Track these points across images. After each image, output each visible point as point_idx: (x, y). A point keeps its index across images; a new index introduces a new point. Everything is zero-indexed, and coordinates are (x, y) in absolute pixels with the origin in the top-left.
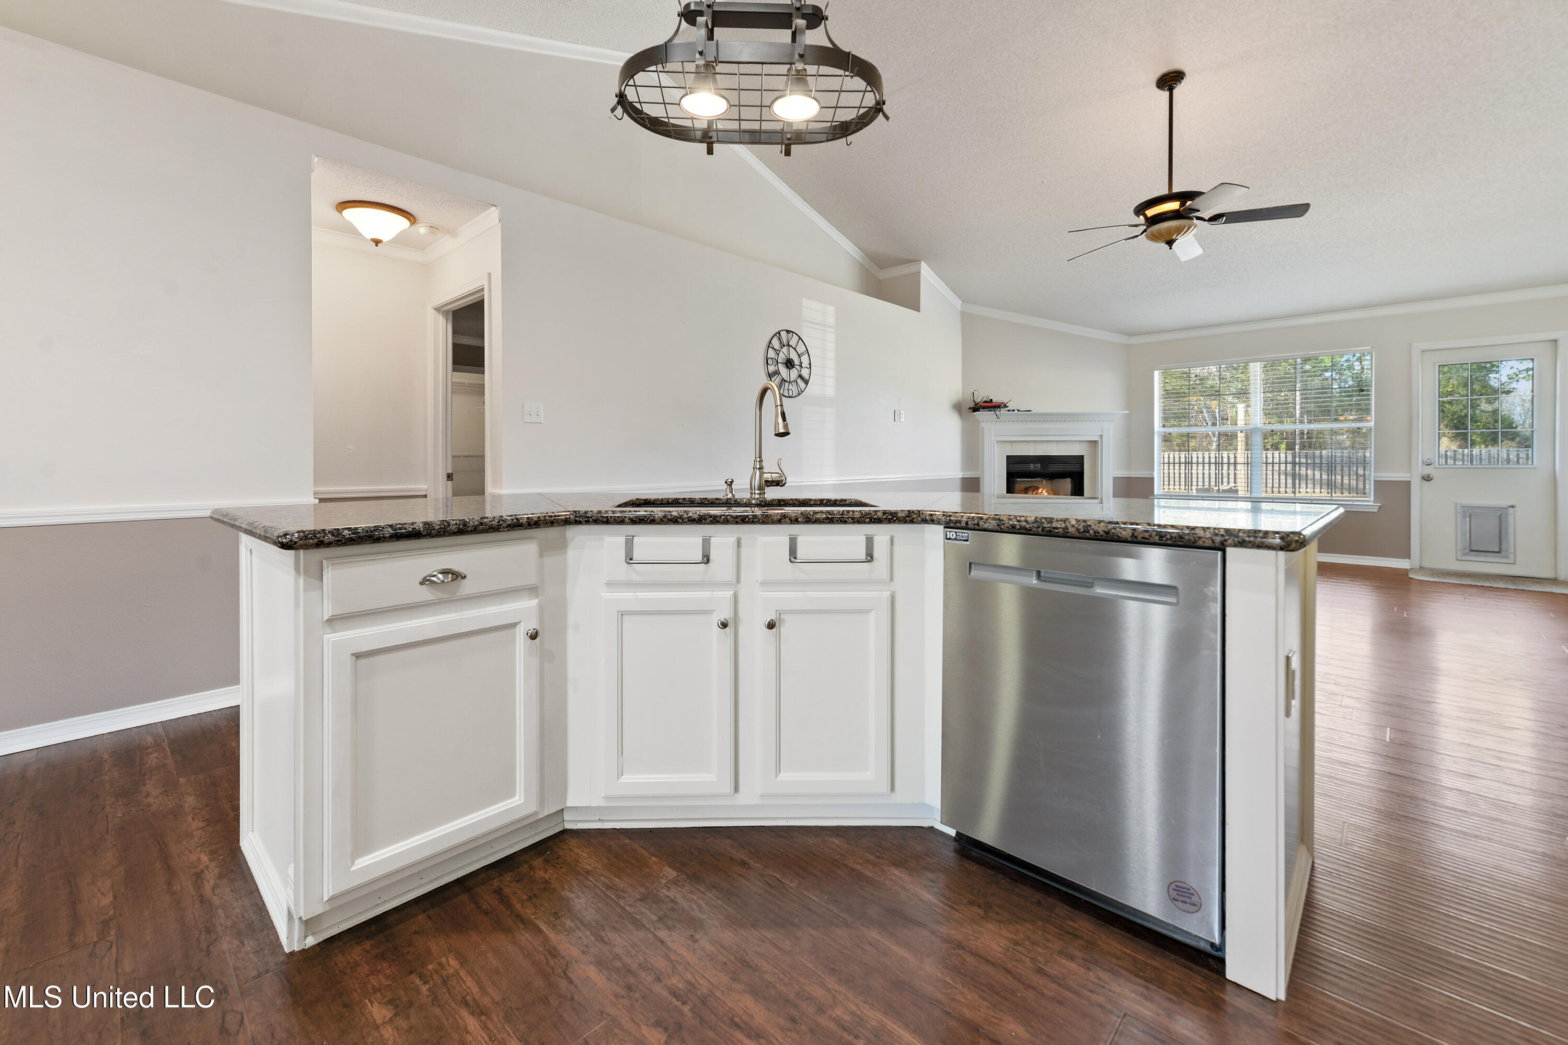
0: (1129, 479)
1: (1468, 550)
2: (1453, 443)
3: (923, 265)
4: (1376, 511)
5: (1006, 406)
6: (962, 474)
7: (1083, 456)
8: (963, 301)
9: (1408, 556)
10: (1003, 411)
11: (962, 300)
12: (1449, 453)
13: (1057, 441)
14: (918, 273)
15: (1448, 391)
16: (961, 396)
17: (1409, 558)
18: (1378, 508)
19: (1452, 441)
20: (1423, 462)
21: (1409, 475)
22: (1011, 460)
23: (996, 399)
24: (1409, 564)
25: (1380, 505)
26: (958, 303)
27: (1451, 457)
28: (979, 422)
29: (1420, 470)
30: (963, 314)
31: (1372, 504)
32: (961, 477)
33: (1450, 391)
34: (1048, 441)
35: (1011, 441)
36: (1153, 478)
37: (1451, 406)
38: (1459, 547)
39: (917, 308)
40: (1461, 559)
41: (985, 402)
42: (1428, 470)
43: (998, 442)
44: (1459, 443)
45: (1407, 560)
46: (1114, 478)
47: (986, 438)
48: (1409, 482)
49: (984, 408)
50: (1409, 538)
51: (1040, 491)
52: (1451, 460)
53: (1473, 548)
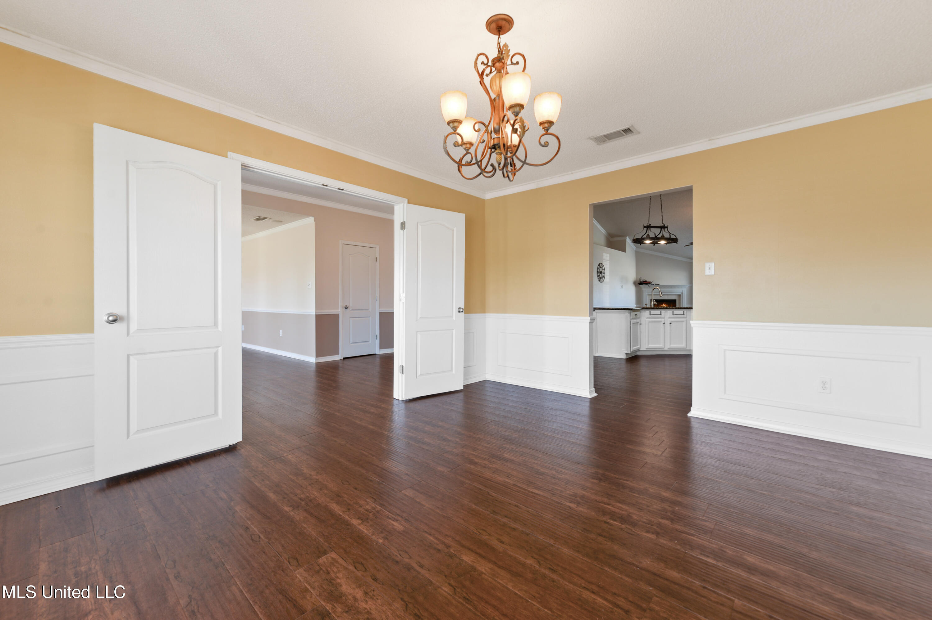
3: (627, 237)
5: (651, 283)
10: (650, 285)
11: (636, 247)
13: (668, 294)
14: (625, 240)
16: (635, 279)
23: (648, 280)
28: (642, 288)
34: (666, 294)
39: (625, 251)
41: (644, 281)
43: (648, 295)
47: (644, 294)
49: (644, 284)
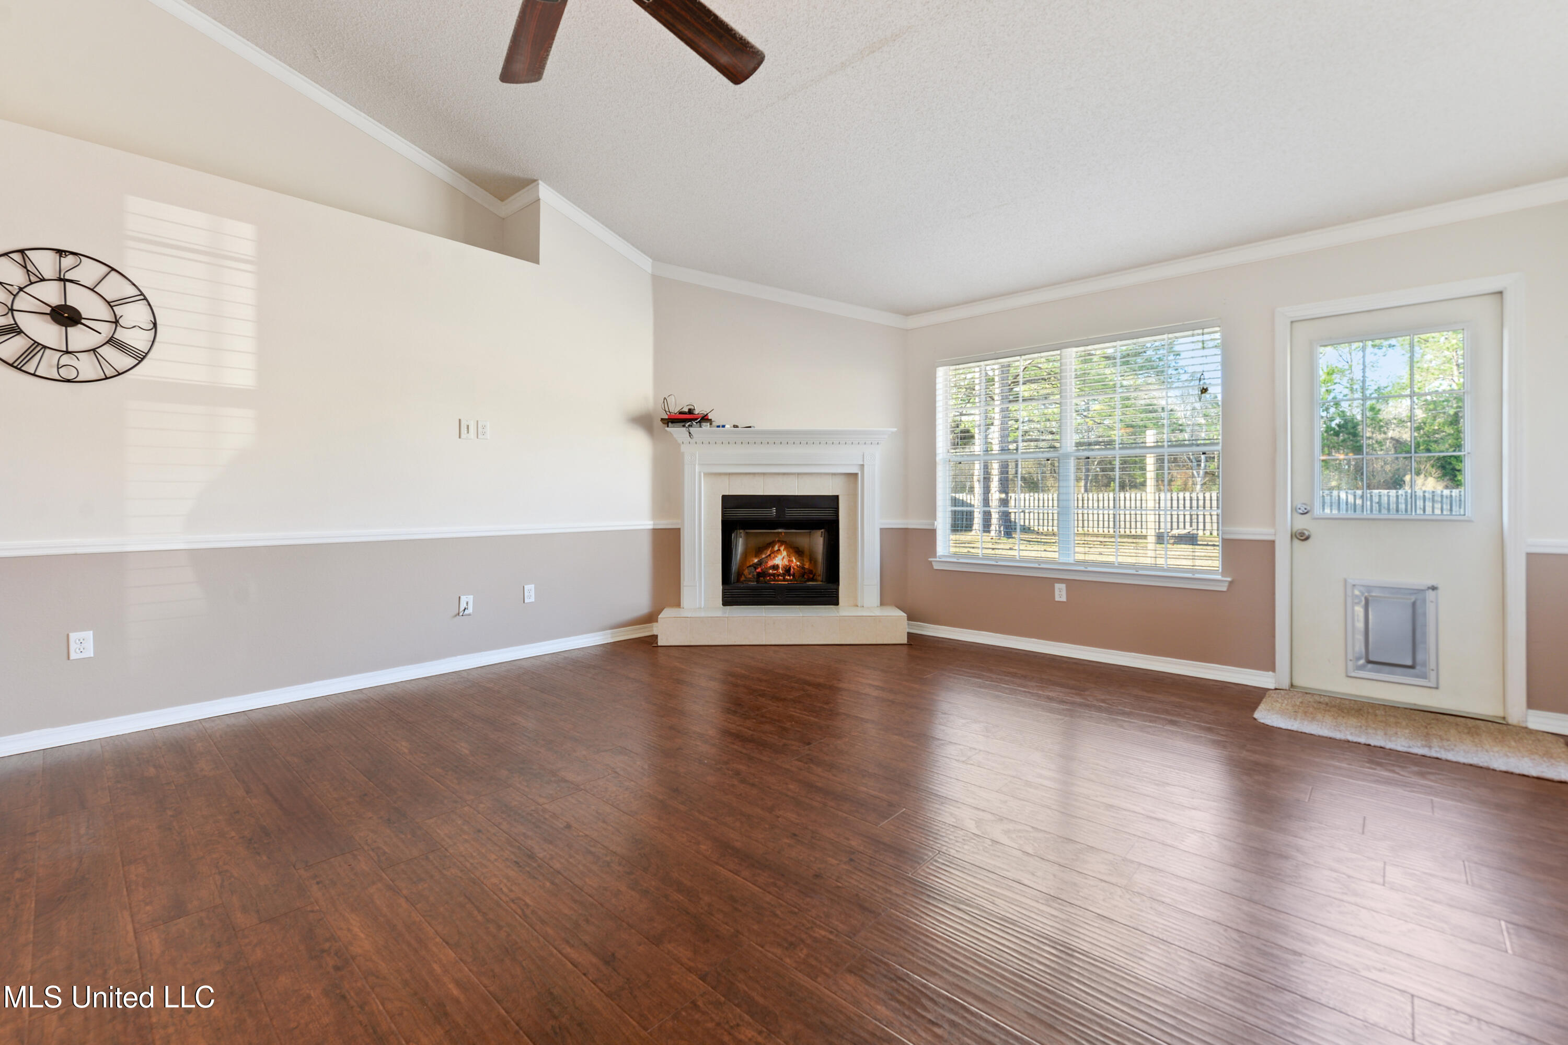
0: (905, 531)
1: (1362, 662)
2: (1439, 483)
3: (544, 187)
4: (1225, 589)
5: (712, 419)
6: (651, 522)
7: (837, 497)
8: (654, 259)
9: (1271, 666)
10: (706, 426)
11: (650, 258)
12: (1427, 495)
13: (798, 474)
14: (538, 201)
15: (1434, 430)
16: (645, 402)
17: (1273, 670)
18: (1227, 584)
19: (1438, 481)
20: (1294, 509)
21: (1272, 531)
22: (729, 502)
23: (697, 408)
24: (1273, 681)
25: (1229, 579)
26: (646, 263)
27: (1429, 499)
28: (679, 445)
29: (1286, 522)
30: (657, 281)
31: (1219, 577)
32: (651, 527)
33: (1436, 430)
34: (784, 474)
35: (730, 474)
36: (933, 532)
37: (1438, 446)
38: (1350, 656)
39: (525, 255)
40: (1353, 674)
41: (681, 413)
42: (1302, 523)
43: (708, 475)
44: (1445, 483)
45: (1271, 673)
46: (881, 529)
47: (688, 469)
48: (1273, 542)
49: (682, 421)
50: (1274, 636)
51: (776, 548)
52: (1429, 501)
53: (1371, 659)
